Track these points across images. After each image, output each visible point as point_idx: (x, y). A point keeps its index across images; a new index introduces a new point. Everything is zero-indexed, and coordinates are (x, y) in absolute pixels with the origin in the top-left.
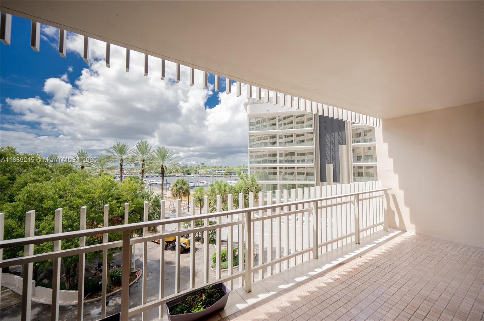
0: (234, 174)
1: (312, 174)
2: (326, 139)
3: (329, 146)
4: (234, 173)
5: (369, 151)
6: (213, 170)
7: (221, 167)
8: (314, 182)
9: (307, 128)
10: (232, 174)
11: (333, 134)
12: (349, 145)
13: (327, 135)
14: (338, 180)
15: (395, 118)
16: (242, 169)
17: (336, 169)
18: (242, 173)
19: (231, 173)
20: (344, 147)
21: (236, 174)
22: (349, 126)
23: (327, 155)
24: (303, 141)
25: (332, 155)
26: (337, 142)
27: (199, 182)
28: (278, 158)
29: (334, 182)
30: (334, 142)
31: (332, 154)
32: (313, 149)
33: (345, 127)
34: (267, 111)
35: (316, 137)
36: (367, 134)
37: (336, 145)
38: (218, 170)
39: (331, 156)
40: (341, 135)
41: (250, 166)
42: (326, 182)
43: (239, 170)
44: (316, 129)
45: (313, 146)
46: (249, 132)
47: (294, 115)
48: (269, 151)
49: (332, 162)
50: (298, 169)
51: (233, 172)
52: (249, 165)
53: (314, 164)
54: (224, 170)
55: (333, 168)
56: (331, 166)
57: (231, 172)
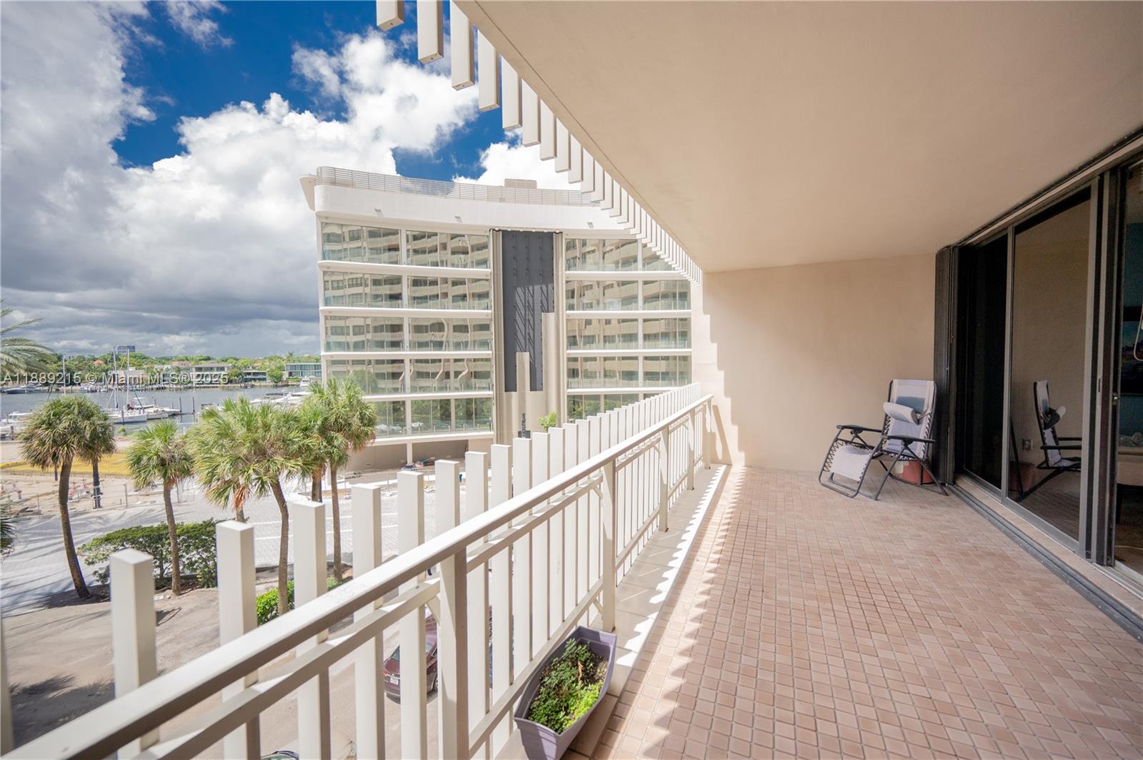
0: (260, 379)
1: (486, 375)
2: (517, 298)
3: (523, 313)
4: (259, 376)
5: (588, 326)
6: (179, 370)
7: (208, 359)
8: (491, 393)
9: (473, 267)
10: (251, 380)
11: (531, 288)
12: (561, 313)
13: (519, 290)
14: (538, 386)
15: (724, 272)
16: (284, 364)
17: (536, 363)
18: (286, 376)
19: (248, 377)
20: (551, 316)
21: (264, 379)
22: (560, 273)
23: (519, 334)
24: (464, 297)
25: (529, 334)
26: (537, 307)
27: (125, 407)
28: (407, 335)
29: (531, 390)
30: (532, 306)
31: (527, 331)
32: (490, 317)
33: (553, 274)
34: (376, 210)
35: (494, 291)
36: (586, 292)
37: (536, 312)
38: (199, 369)
39: (527, 335)
40: (545, 292)
41: (327, 356)
42: (516, 391)
43: (274, 368)
44: (495, 272)
45: (490, 311)
46: (321, 262)
47: (441, 234)
48: (375, 319)
49: (527, 347)
50: (456, 363)
51: (254, 374)
52: (323, 353)
53: (491, 352)
54: (222, 369)
55: (530, 362)
56: (526, 355)
57: (249, 374)
